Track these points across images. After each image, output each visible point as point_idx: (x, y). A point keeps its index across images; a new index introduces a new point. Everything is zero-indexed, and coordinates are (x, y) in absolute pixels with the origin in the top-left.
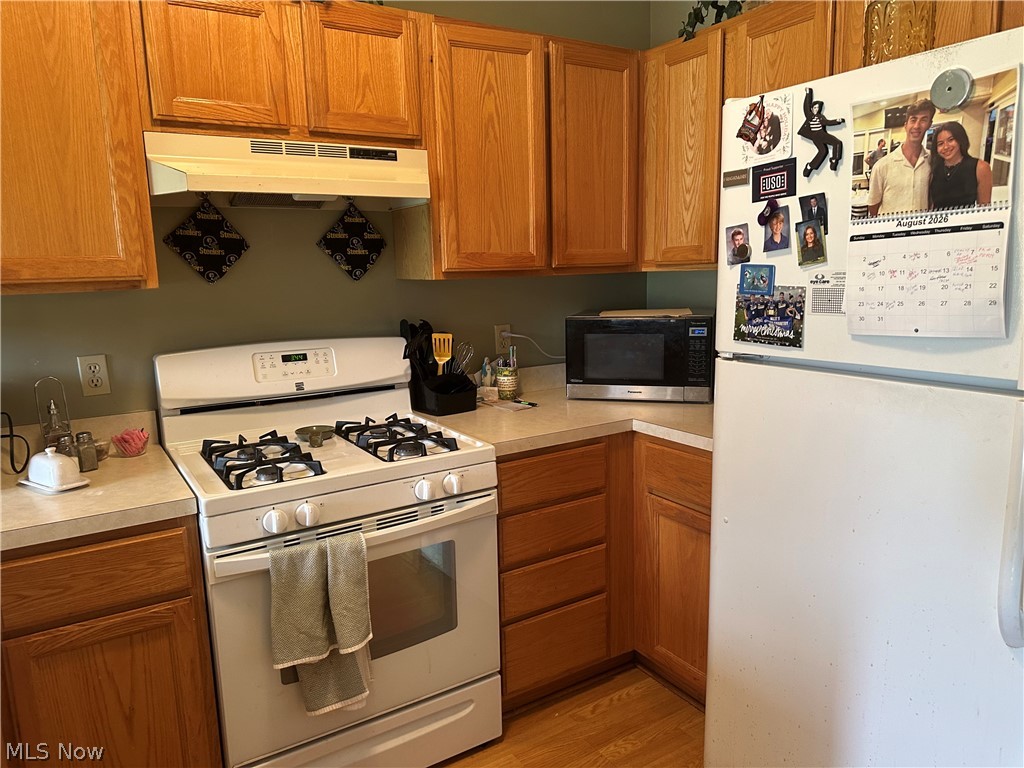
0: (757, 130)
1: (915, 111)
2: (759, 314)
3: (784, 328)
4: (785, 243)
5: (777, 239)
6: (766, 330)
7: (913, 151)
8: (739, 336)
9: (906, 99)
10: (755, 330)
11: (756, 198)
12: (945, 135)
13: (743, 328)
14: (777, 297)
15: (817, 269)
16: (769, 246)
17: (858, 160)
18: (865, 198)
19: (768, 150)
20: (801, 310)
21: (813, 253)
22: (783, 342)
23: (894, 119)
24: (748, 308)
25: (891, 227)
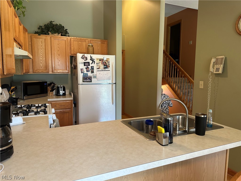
0: (84, 58)
1: (102, 60)
2: (86, 79)
3: (90, 80)
4: (89, 71)
5: (88, 70)
6: (87, 81)
7: (102, 64)
8: (83, 82)
9: (101, 59)
10: (86, 81)
11: (84, 65)
12: (104, 63)
13: (84, 81)
14: (88, 77)
15: (93, 74)
16: (87, 71)
17: (97, 63)
18: (98, 67)
19: (86, 60)
20: (91, 78)
21: (93, 72)
22: (90, 82)
23: (100, 60)
24: (84, 78)
25: (101, 70)
